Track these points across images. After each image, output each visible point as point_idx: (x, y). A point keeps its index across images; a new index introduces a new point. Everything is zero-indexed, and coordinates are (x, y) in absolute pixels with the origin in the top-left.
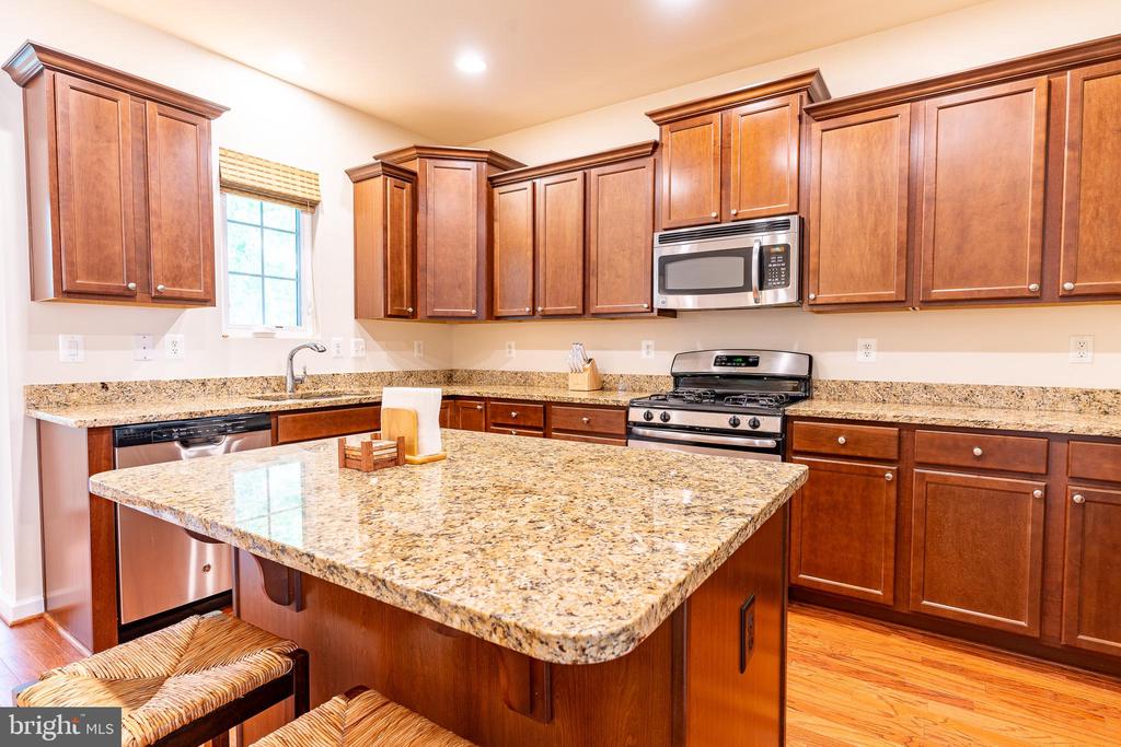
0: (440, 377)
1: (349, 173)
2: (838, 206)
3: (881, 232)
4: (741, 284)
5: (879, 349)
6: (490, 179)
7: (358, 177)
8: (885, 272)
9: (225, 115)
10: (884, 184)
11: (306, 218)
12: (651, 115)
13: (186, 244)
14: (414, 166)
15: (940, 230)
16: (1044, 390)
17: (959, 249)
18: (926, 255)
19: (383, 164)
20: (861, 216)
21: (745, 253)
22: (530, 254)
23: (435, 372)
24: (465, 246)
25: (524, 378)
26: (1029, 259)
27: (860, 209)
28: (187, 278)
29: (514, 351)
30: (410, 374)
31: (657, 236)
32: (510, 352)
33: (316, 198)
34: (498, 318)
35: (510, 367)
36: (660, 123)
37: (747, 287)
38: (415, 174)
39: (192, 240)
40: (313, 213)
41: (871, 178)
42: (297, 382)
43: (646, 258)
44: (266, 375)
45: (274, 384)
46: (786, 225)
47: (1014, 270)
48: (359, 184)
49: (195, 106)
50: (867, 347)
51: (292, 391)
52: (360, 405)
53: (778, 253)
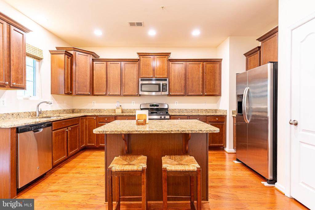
0: (71, 111)
1: (50, 51)
2: (174, 77)
3: (181, 83)
4: (158, 90)
5: (179, 103)
6: (93, 59)
7: (52, 53)
8: (182, 90)
9: (30, 32)
10: (181, 75)
11: (37, 63)
12: (138, 53)
13: (20, 71)
14: (72, 52)
15: (189, 84)
16: (201, 109)
17: (192, 87)
18: (188, 88)
19: (66, 51)
20: (178, 80)
21: (159, 85)
22: (105, 80)
23: (70, 110)
24: (87, 76)
25: (100, 110)
26: (201, 89)
27: (178, 78)
28: (20, 81)
29: (95, 104)
30: (64, 110)
31: (140, 79)
32: (94, 104)
33: (42, 58)
34: (94, 95)
35: (94, 108)
36: (140, 55)
37: (159, 91)
38: (72, 55)
39: (21, 69)
40: (39, 62)
41: (179, 74)
42: (40, 113)
43: (137, 83)
44: (29, 112)
45: (32, 114)
46: (166, 80)
47: (199, 91)
48: (53, 55)
49: (23, 28)
50: (177, 103)
51: (39, 116)
52: (69, 119)
53: (165, 85)
